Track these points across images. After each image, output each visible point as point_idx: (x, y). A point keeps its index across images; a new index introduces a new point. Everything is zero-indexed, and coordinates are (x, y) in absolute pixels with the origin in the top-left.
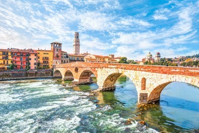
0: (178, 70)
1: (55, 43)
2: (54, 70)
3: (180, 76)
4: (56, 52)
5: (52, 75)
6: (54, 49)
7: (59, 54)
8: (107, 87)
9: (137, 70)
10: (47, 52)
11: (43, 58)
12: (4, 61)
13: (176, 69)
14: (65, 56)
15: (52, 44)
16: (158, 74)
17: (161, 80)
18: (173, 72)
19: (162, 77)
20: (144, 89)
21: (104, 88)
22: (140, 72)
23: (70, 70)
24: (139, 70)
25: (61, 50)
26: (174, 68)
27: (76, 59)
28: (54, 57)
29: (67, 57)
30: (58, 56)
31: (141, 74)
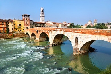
0: (99, 32)
3: (101, 36)
9: (72, 32)
13: (98, 31)
16: (86, 35)
17: (88, 39)
18: (96, 33)
19: (88, 37)
20: (77, 45)
22: (74, 33)
24: (74, 32)
26: (96, 30)
31: (75, 35)
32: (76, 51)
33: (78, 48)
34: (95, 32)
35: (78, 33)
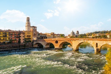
2: (35, 43)
5: (33, 46)
6: (33, 30)
7: (36, 33)
10: (29, 32)
11: (28, 36)
12: (4, 38)
23: (50, 42)
28: (33, 35)
29: (39, 35)
30: (35, 35)
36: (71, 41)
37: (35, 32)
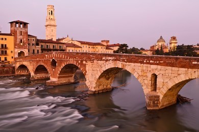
1: (17, 22)
2: (18, 65)
4: (19, 37)
5: (13, 72)
6: (16, 32)
7: (25, 40)
8: (101, 88)
9: (143, 63)
10: (4, 37)
13: (198, 61)
14: (34, 42)
15: (11, 23)
16: (173, 68)
17: (179, 77)
18: (195, 65)
19: (180, 73)
20: (155, 89)
21: (97, 89)
22: (149, 65)
23: (42, 64)
24: (148, 63)
25: (27, 33)
26: (195, 59)
27: (52, 48)
28: (15, 45)
29: (37, 44)
31: (149, 69)
32: (154, 103)
33: (158, 97)
34: (193, 63)
35: (157, 64)
36: (84, 62)
37: (21, 37)
